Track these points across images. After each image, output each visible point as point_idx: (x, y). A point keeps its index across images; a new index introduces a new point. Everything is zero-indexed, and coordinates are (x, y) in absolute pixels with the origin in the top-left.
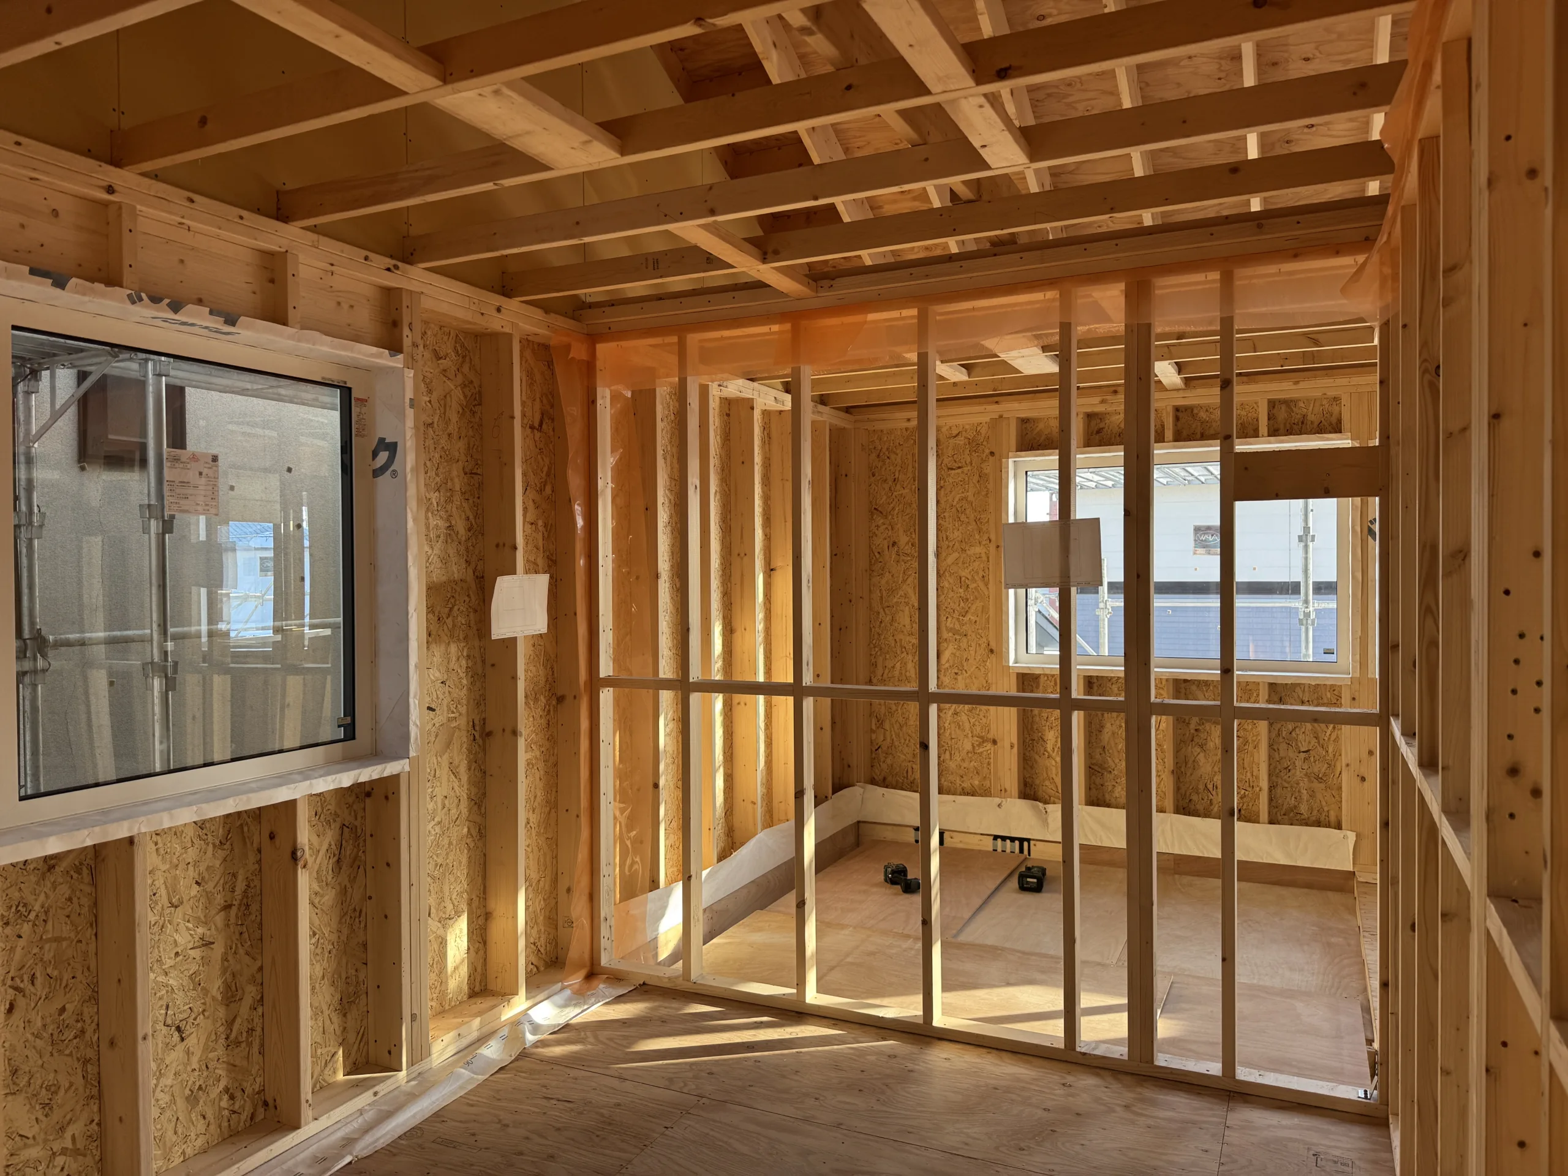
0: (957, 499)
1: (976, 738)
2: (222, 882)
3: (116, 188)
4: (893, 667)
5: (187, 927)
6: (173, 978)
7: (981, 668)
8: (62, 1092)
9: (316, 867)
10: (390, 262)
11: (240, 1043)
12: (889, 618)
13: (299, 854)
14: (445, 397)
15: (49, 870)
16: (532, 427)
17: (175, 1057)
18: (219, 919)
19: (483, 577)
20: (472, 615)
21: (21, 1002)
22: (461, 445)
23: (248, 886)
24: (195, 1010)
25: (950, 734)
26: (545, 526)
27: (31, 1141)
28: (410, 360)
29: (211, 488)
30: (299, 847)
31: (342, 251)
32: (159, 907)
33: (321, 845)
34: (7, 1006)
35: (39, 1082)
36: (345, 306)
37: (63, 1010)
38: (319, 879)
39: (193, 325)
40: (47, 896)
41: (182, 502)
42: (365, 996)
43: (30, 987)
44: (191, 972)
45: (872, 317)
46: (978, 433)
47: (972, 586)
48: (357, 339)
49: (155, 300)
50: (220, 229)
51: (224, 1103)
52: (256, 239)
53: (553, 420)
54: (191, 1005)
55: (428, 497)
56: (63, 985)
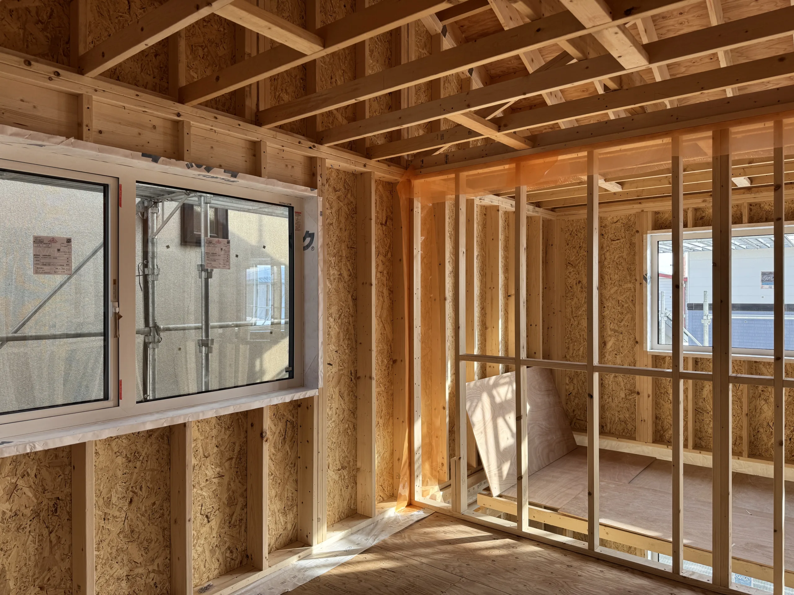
0: (616, 257)
1: (627, 391)
2: (228, 446)
3: (181, 113)
4: (579, 350)
5: (212, 468)
6: (205, 492)
7: (631, 351)
8: (153, 542)
9: (273, 441)
10: (311, 144)
11: (235, 525)
12: (576, 323)
13: (264, 434)
14: (339, 210)
15: (149, 437)
16: (382, 224)
17: (205, 530)
18: (227, 464)
19: (356, 299)
20: (351, 319)
21: (135, 499)
22: (346, 233)
23: (241, 449)
24: (215, 508)
25: (612, 388)
26: (388, 273)
27: (139, 565)
28: (321, 192)
29: (226, 256)
30: (264, 431)
31: (288, 140)
32: (199, 457)
33: (276, 430)
34: (130, 500)
35: (143, 537)
36: (290, 167)
37: (154, 504)
38: (275, 447)
39: (217, 178)
40: (148, 449)
41: (213, 263)
42: (296, 506)
43: (140, 491)
44: (213, 489)
45: (561, 157)
46: (629, 220)
47: (626, 305)
48: (295, 182)
49: (199, 166)
50: (229, 131)
51: (228, 555)
52: (246, 135)
53: (392, 220)
54: (213, 506)
55: (330, 259)
56: (154, 492)
